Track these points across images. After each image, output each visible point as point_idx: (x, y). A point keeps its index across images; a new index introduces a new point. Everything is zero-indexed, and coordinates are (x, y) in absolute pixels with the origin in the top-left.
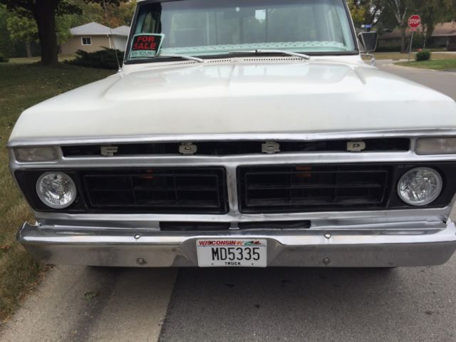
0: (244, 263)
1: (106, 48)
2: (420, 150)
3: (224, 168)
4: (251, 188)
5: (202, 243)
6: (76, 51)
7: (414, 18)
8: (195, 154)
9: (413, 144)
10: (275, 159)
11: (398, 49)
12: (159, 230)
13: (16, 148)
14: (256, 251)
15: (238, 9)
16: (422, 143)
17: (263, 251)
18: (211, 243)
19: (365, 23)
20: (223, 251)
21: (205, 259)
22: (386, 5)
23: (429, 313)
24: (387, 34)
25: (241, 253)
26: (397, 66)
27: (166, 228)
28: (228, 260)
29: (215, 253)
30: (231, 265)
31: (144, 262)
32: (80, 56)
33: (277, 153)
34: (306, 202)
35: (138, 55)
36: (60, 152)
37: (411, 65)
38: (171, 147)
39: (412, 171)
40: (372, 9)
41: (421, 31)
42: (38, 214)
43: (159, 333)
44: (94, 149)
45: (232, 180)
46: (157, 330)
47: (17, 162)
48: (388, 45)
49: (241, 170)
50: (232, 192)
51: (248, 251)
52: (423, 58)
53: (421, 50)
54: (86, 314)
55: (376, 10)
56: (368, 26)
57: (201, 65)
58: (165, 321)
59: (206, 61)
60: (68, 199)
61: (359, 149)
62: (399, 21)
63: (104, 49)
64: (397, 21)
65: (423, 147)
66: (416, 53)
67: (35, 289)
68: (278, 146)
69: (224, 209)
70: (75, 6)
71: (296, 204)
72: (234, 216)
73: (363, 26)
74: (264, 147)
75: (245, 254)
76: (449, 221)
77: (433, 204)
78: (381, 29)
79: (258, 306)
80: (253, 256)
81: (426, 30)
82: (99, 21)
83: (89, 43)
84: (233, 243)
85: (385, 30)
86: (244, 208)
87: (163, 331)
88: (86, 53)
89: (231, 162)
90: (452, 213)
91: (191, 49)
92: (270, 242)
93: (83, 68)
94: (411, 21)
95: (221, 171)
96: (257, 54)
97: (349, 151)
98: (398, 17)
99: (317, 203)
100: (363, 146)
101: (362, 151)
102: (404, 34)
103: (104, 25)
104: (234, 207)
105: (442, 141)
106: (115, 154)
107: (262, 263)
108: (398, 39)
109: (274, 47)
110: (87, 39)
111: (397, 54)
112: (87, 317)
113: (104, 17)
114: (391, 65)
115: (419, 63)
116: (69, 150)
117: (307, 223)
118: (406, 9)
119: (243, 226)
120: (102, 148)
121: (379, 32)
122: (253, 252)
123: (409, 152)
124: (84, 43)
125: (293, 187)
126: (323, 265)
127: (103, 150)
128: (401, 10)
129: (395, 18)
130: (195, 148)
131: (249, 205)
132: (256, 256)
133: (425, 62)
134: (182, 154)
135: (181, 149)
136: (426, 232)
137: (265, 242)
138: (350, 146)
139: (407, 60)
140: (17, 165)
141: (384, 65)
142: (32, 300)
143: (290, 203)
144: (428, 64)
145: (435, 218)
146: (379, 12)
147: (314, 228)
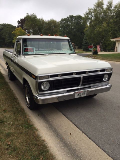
4: (84, 81)
5: (76, 93)
21: (76, 96)
25: (82, 94)
27: (68, 91)
28: (80, 96)
31: (65, 99)
38: (71, 74)
44: (56, 76)
65: (107, 71)
68: (88, 72)
72: (80, 87)
89: (82, 76)
100: (100, 71)
105: (109, 70)
107: (85, 95)
120: (59, 75)
123: (105, 72)
130: (76, 74)
131: (83, 84)
137: (87, 91)
138: (98, 71)
145: (107, 83)
147: (91, 87)
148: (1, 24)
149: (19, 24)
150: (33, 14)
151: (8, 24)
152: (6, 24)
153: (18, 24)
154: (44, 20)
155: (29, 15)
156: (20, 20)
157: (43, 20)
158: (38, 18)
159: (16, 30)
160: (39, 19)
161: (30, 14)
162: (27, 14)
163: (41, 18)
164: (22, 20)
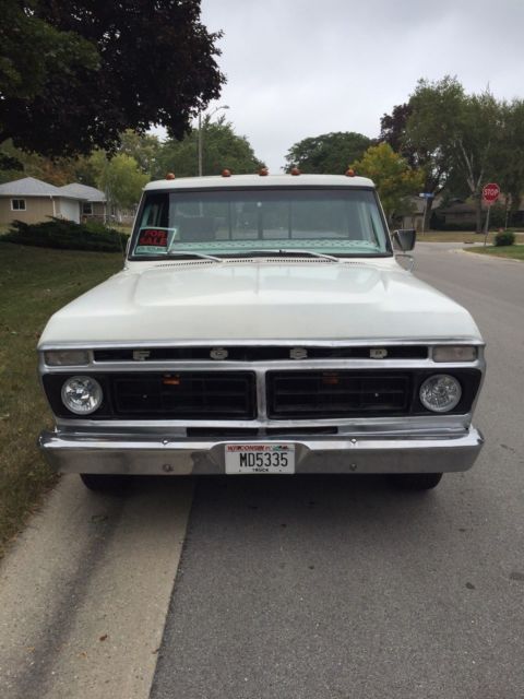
0: (273, 470)
1: (55, 219)
2: (438, 357)
3: (253, 372)
4: (280, 393)
5: (230, 448)
6: (11, 222)
7: (490, 187)
8: (226, 359)
9: (430, 352)
10: (303, 364)
11: (471, 228)
12: (185, 436)
13: (46, 352)
14: (284, 456)
15: (259, 204)
16: (439, 351)
17: (290, 456)
18: (239, 448)
19: (425, 191)
20: (251, 457)
21: (233, 466)
22: (455, 166)
23: (462, 530)
24: (457, 206)
25: (269, 459)
26: (469, 253)
27: (194, 434)
28: (256, 467)
29: (243, 458)
30: (258, 472)
31: (170, 469)
32: (17, 229)
33: (304, 359)
34: (333, 408)
35: (146, 251)
36: (92, 356)
37: (487, 253)
39: (432, 378)
40: (435, 171)
41: (504, 203)
42: (59, 421)
43: (180, 550)
45: (261, 385)
46: (178, 548)
47: (46, 366)
48: (458, 221)
49: (270, 374)
50: (261, 397)
51: (276, 456)
52: (504, 242)
53: (501, 230)
54: (96, 536)
55: (440, 172)
56: (428, 195)
57: (220, 265)
58: (186, 540)
59: (225, 260)
60: (94, 403)
61: (381, 356)
62: (473, 189)
63: (51, 220)
64: (469, 189)
65: (439, 355)
66: (496, 233)
67: (38, 510)
68: (305, 352)
69: (252, 416)
70: (13, 159)
71: (324, 409)
72: (262, 421)
73: (422, 195)
74: (292, 353)
75: (274, 461)
76: (471, 428)
77: (455, 411)
78: (448, 199)
79: (284, 526)
80: (281, 462)
81: (510, 202)
82: (37, 175)
83: (23, 207)
84: (261, 448)
85: (455, 199)
86: (272, 415)
87: (184, 548)
88: (25, 225)
89: (261, 368)
90: (473, 420)
91: (206, 245)
92: (298, 447)
93: (23, 247)
94: (487, 192)
95: (251, 375)
96: (281, 254)
97: (373, 358)
98: (471, 183)
99: (345, 409)
100: (385, 353)
101: (385, 358)
102: (480, 207)
103: (45, 180)
104: (263, 412)
105: (457, 349)
106: (147, 359)
107: (290, 469)
108: (472, 213)
109: (299, 245)
110: (19, 202)
111: (471, 235)
112: (98, 539)
113: (45, 170)
114: (461, 251)
115: (500, 249)
116: (102, 354)
117: (334, 430)
118: (482, 172)
119: (271, 433)
120: (134, 353)
121: (445, 204)
122: (281, 457)
123: (427, 360)
124: (15, 207)
125: (320, 392)
126: (350, 472)
127: (136, 354)
128: (474, 173)
129: (467, 185)
130: (225, 353)
131: (278, 410)
132: (284, 462)
133: (508, 248)
134: (213, 359)
135: (213, 354)
136: (451, 438)
137: (293, 447)
138: (373, 353)
139: (482, 244)
140: (46, 369)
141: (450, 251)
142: (36, 520)
143: (317, 409)
144: (511, 252)
145: (458, 425)
146: (444, 175)
147: (340, 434)
148: (322, 136)
149: (387, 131)
150: (445, 81)
151: (347, 134)
152: (340, 133)
153: (383, 127)
154: (497, 102)
155: (429, 85)
156: (390, 114)
157: (492, 101)
158: (466, 93)
159: (366, 154)
160: (474, 99)
161: (434, 80)
162: (418, 84)
163: (480, 94)
164: (399, 111)
